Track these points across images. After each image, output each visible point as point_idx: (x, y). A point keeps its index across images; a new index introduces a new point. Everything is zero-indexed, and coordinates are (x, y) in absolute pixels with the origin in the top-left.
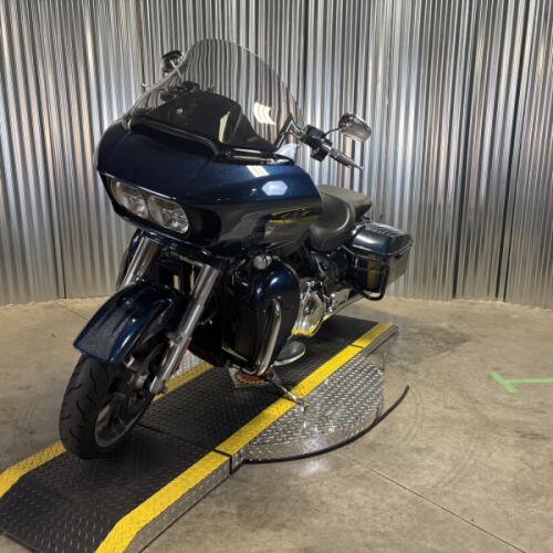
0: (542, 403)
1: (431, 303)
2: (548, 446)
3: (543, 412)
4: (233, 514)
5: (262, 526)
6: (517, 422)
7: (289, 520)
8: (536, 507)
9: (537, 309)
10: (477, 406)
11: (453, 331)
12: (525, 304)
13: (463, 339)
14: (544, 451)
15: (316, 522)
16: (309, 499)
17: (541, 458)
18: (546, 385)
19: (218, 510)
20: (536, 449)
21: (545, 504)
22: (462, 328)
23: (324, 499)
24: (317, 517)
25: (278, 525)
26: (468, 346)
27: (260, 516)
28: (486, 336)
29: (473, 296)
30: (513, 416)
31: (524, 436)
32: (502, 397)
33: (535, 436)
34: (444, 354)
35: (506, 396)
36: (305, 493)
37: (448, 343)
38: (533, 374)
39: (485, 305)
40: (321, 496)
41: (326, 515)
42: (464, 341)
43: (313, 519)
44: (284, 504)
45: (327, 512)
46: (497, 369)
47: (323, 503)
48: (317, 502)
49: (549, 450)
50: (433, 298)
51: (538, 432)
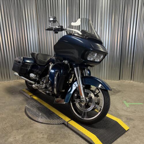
0: (135, 110)
1: (113, 81)
2: (134, 122)
3: (135, 113)
4: (46, 138)
5: (52, 141)
6: (127, 115)
7: (59, 140)
8: (125, 139)
9: (142, 83)
10: (117, 111)
11: (117, 89)
12: (139, 82)
13: (119, 91)
14: (132, 124)
15: (66, 141)
16: (66, 134)
17: (131, 125)
18: (138, 105)
19: (42, 136)
20: (130, 123)
21: (128, 138)
22: (119, 88)
23: (70, 135)
24: (67, 139)
25: (56, 141)
26: (119, 94)
27: (52, 139)
28: (125, 91)
29: (125, 80)
30: (126, 113)
31: (127, 119)
32: (125, 108)
33: (131, 119)
34: (113, 96)
35: (126, 108)
36: (65, 133)
37: (114, 93)
38: (135, 102)
39: (127, 82)
40: (69, 134)
41: (69, 139)
42: (119, 92)
43: (65, 140)
44: (59, 136)
45: (70, 138)
46: (125, 100)
47: (69, 136)
48: (68, 135)
49: (134, 123)
50: (114, 80)
51: (132, 118)
